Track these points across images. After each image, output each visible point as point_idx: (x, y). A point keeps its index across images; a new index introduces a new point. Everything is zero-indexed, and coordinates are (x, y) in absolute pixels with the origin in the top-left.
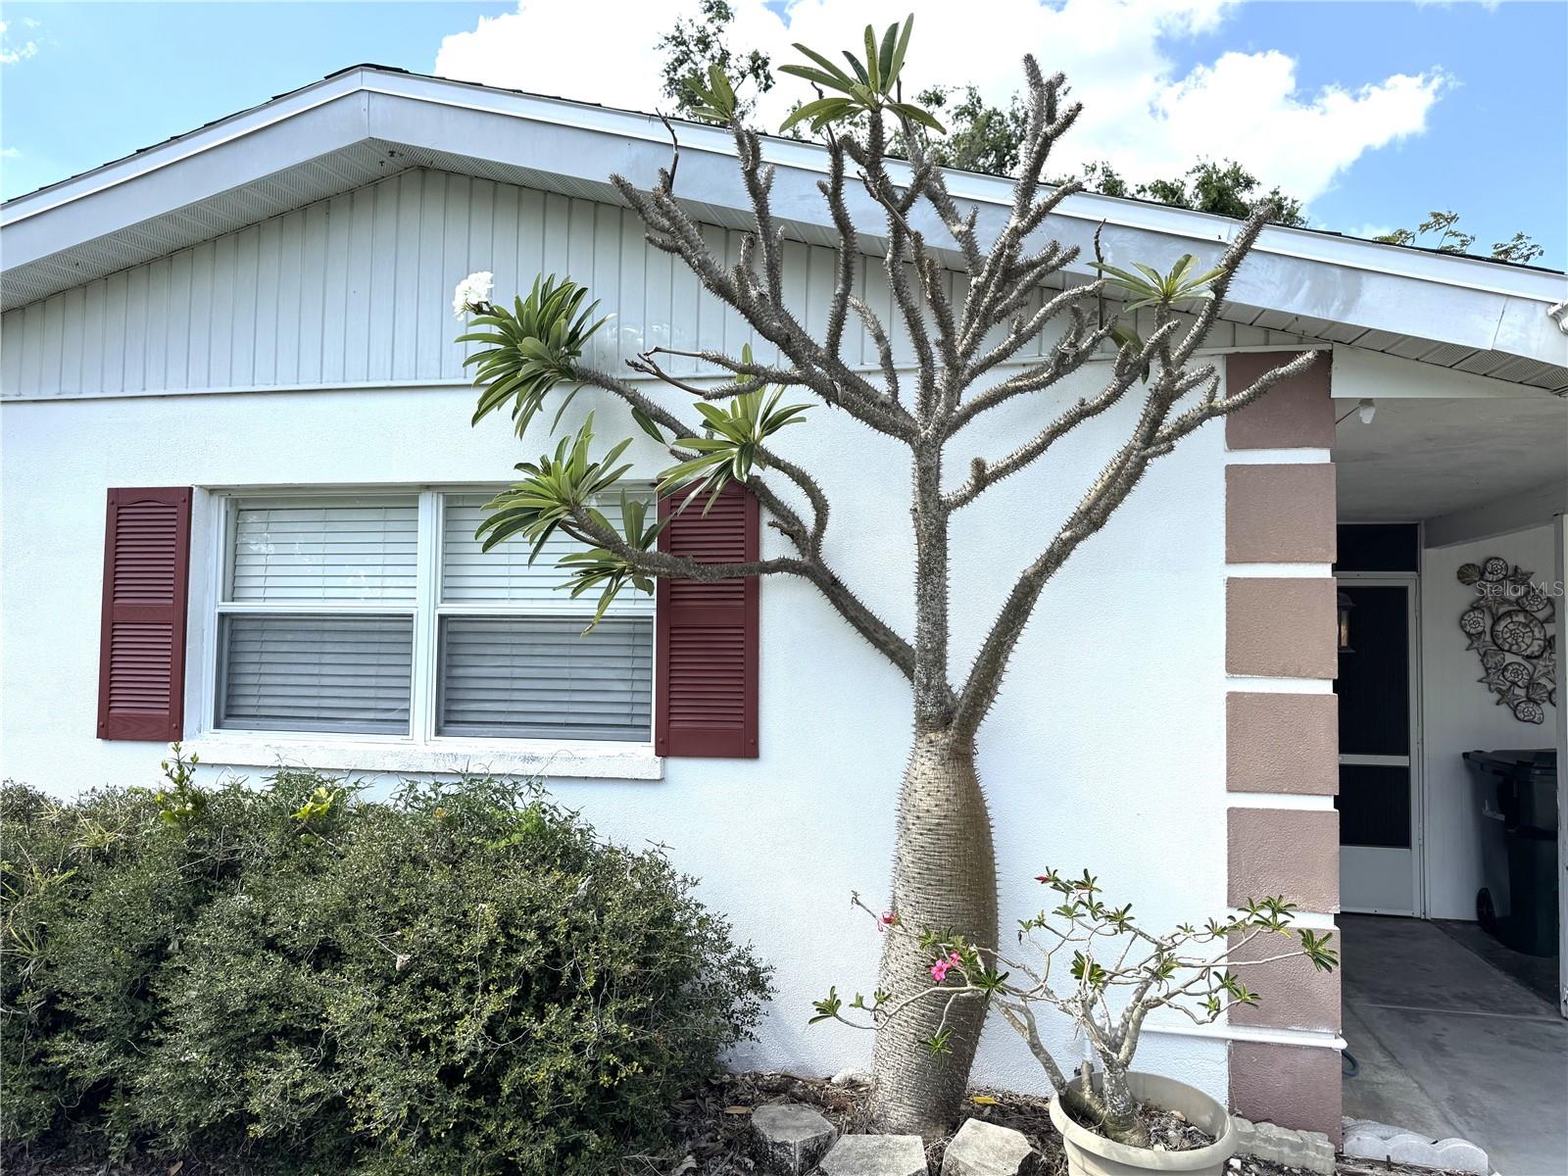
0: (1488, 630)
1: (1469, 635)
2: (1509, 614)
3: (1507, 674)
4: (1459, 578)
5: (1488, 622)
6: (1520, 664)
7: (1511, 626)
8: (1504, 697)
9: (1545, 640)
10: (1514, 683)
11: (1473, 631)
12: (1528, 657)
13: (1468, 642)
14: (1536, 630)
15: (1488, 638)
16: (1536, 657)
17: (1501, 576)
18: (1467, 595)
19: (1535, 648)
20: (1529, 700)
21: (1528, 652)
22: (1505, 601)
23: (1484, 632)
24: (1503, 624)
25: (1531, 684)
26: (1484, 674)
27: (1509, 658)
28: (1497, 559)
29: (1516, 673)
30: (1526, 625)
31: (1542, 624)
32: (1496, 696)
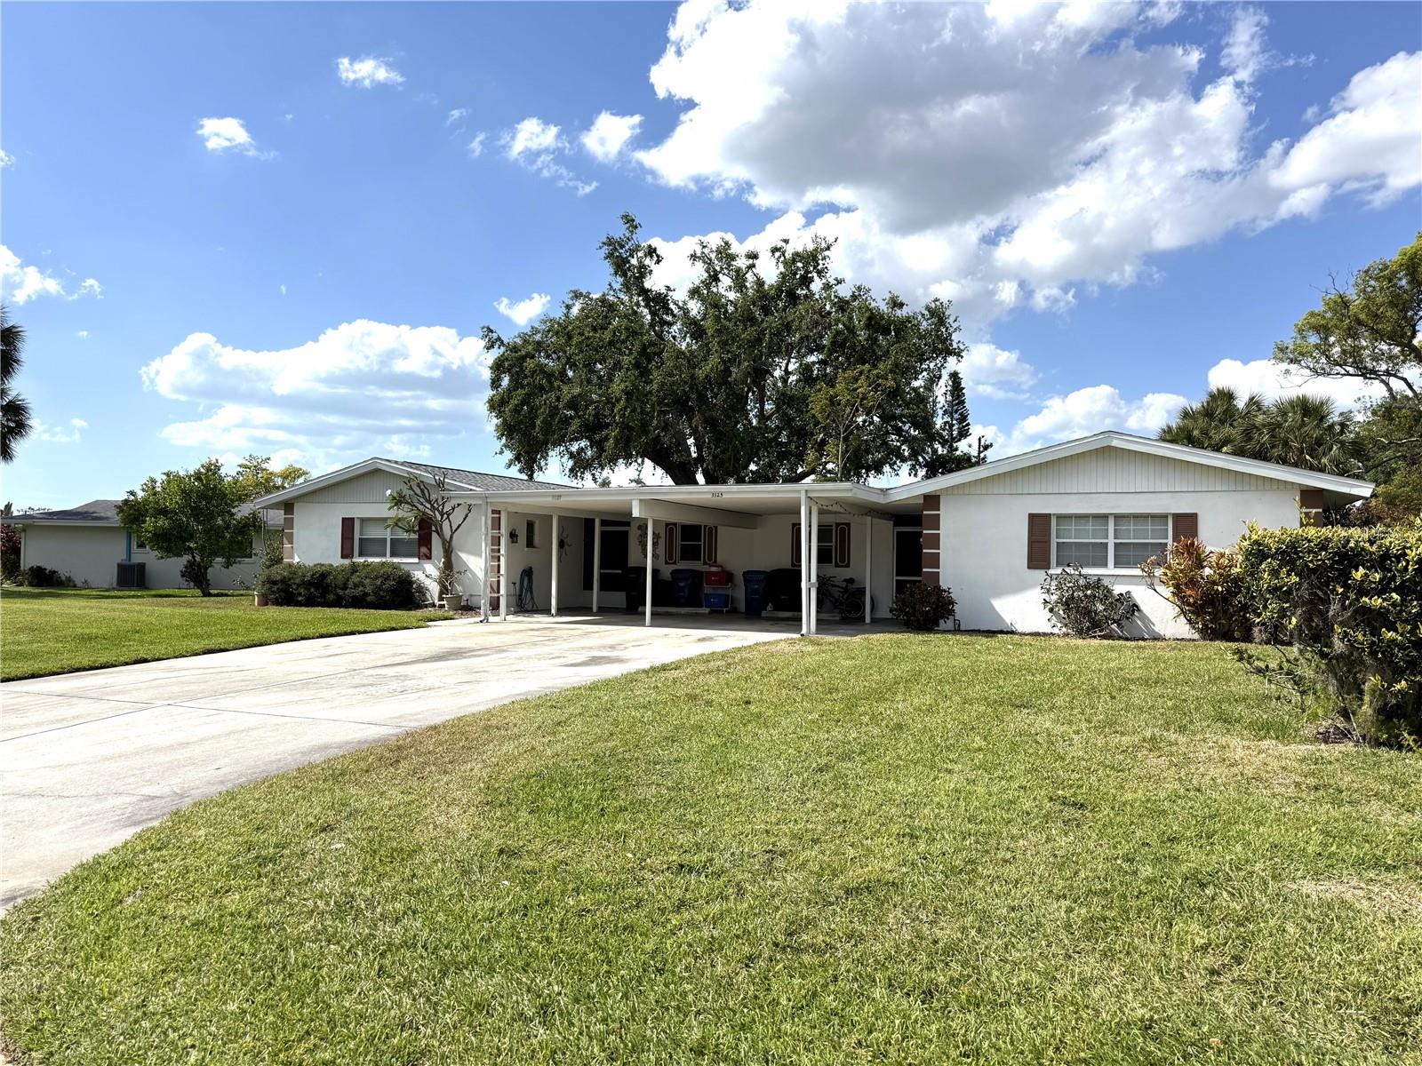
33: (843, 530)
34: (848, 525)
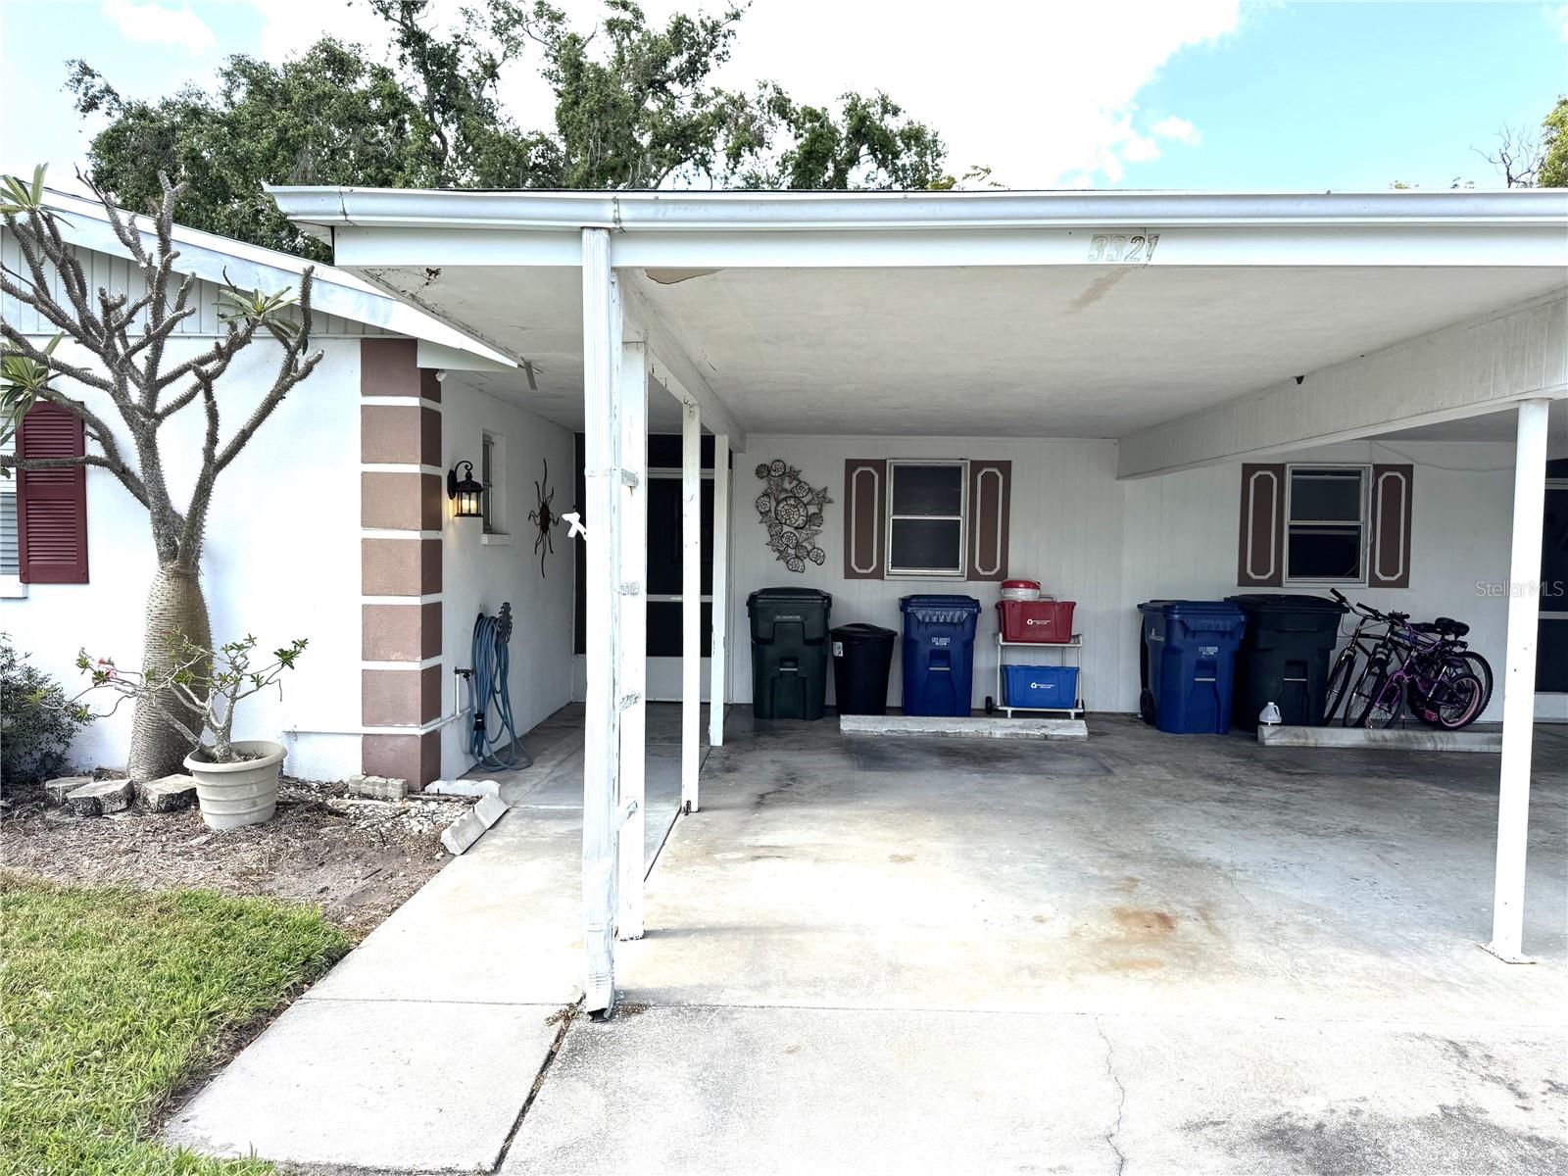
0: (773, 510)
1: (762, 513)
2: (785, 499)
3: (784, 540)
4: (757, 474)
5: (774, 504)
6: (791, 533)
7: (786, 507)
8: (782, 555)
9: (807, 517)
10: (788, 546)
11: (763, 511)
12: (796, 528)
13: (761, 517)
14: (801, 510)
15: (773, 515)
16: (802, 528)
17: (780, 473)
18: (762, 485)
19: (800, 522)
20: (797, 557)
21: (796, 525)
22: (786, 491)
23: (770, 510)
24: (782, 505)
25: (798, 546)
26: (770, 540)
27: (786, 529)
28: (778, 461)
29: (789, 538)
30: (795, 507)
31: (805, 505)
32: (777, 554)
33: (1392, 486)
34: (1407, 470)
